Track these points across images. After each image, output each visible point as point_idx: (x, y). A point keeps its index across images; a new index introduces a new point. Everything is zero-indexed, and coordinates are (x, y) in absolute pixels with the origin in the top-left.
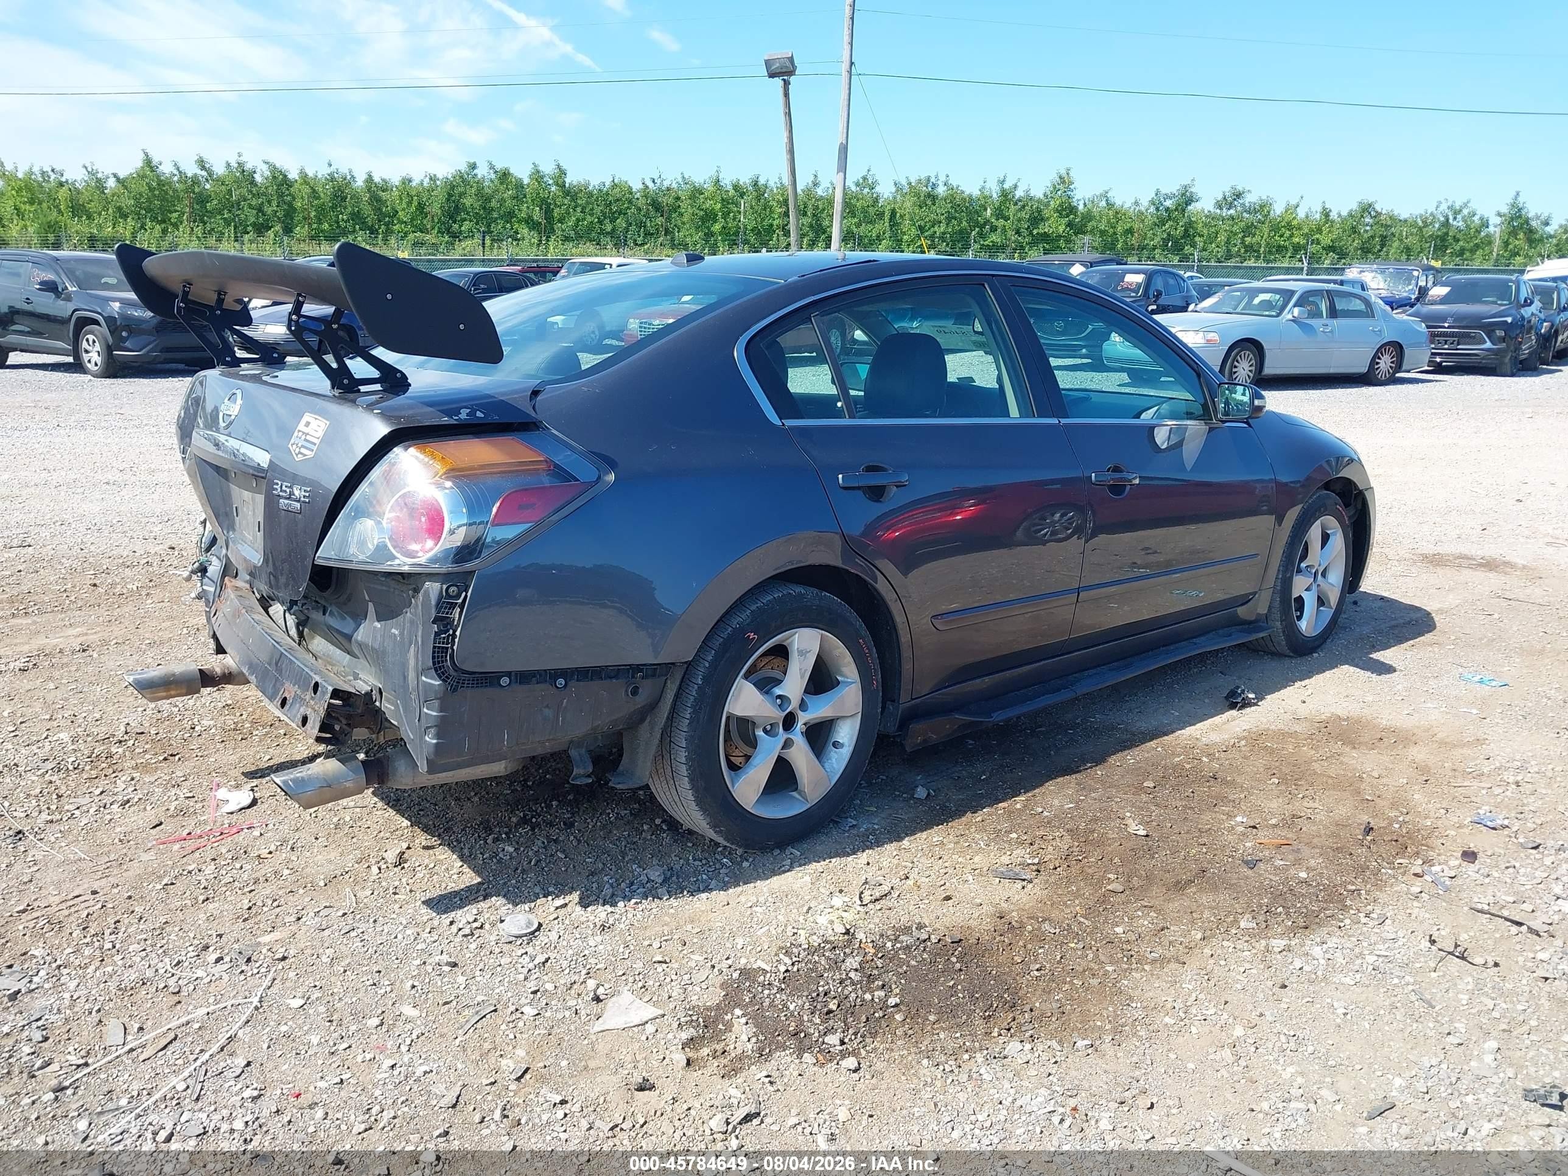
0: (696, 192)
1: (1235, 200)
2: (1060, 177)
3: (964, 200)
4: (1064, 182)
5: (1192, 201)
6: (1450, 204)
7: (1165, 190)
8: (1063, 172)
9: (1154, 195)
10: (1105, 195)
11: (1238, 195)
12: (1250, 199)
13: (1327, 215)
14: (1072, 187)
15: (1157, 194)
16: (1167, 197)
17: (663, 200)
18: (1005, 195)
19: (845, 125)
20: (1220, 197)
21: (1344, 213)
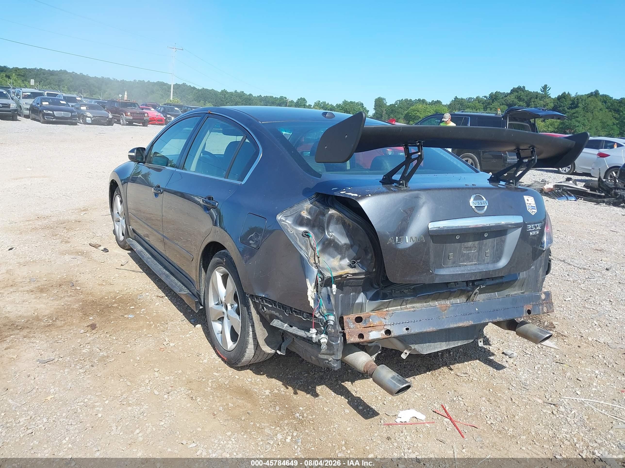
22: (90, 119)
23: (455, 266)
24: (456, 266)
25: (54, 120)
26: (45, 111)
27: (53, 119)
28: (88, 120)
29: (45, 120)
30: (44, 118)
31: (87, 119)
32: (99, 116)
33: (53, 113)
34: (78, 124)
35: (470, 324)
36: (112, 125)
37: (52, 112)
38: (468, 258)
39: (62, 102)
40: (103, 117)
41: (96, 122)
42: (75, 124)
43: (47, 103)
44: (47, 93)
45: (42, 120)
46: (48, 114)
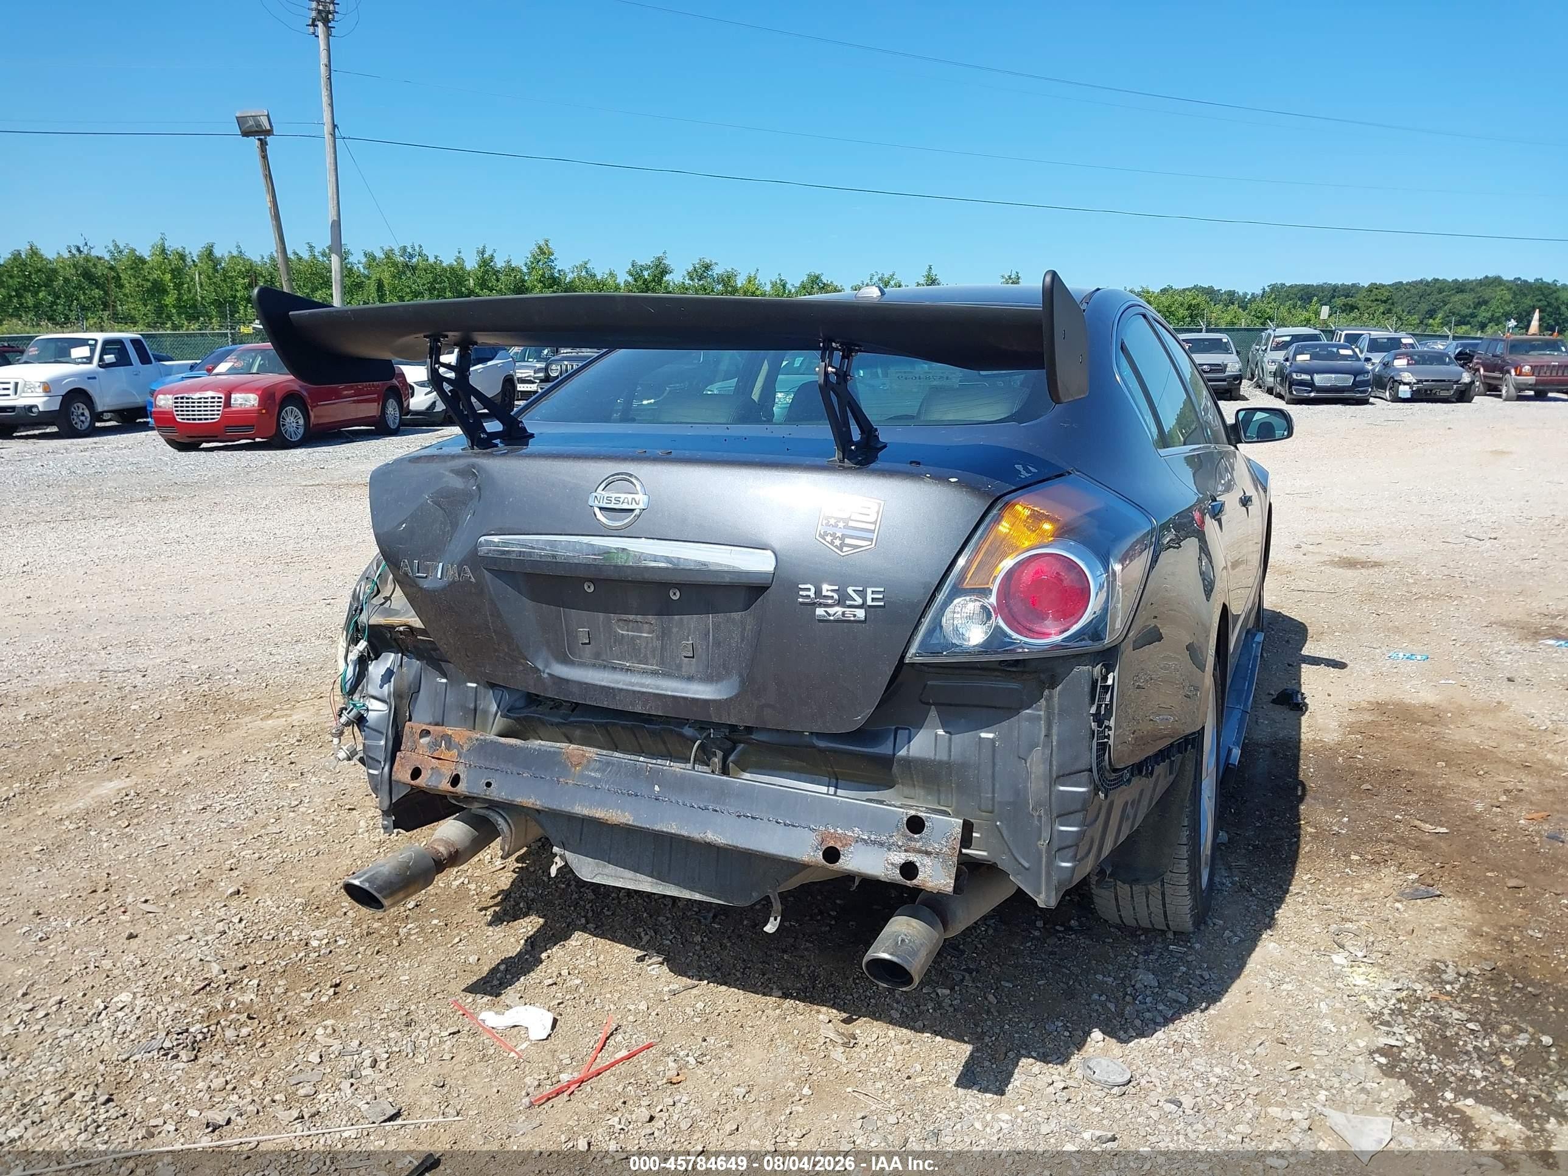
0: (138, 263)
1: (704, 271)
2: (540, 248)
3: (444, 270)
4: (544, 253)
5: (667, 273)
6: (880, 276)
7: (641, 262)
8: (542, 243)
9: (630, 267)
10: (584, 266)
11: (707, 267)
12: (717, 271)
13: (784, 286)
14: (552, 257)
15: (633, 266)
16: (643, 268)
17: (98, 272)
18: (486, 264)
19: (335, 191)
20: (691, 268)
21: (798, 285)
22: (1407, 388)
23: (600, 665)
24: (605, 667)
25: (1312, 394)
26: (1294, 376)
27: (1310, 392)
28: (1404, 391)
29: (1293, 397)
30: (1291, 393)
31: (1402, 388)
32: (1433, 381)
33: (1312, 379)
34: (1372, 400)
35: (623, 820)
36: (1470, 402)
37: (1309, 377)
38: (635, 651)
39: (1343, 352)
40: (1444, 381)
41: (1422, 395)
42: (1364, 402)
43: (1307, 357)
44: (1346, 335)
45: (1287, 396)
46: (1302, 383)
